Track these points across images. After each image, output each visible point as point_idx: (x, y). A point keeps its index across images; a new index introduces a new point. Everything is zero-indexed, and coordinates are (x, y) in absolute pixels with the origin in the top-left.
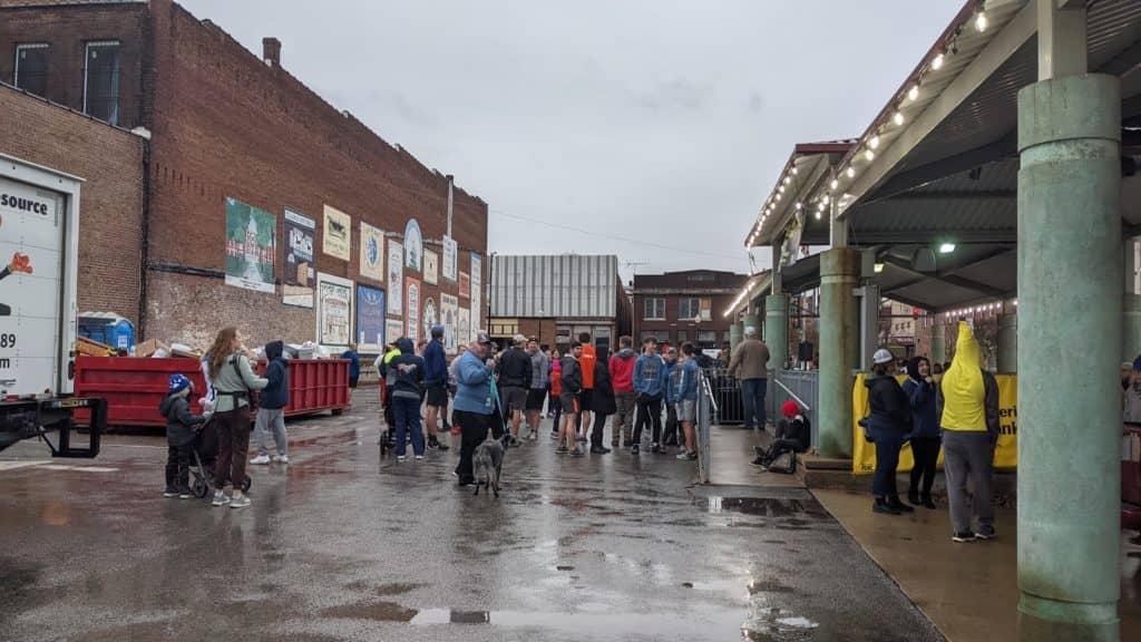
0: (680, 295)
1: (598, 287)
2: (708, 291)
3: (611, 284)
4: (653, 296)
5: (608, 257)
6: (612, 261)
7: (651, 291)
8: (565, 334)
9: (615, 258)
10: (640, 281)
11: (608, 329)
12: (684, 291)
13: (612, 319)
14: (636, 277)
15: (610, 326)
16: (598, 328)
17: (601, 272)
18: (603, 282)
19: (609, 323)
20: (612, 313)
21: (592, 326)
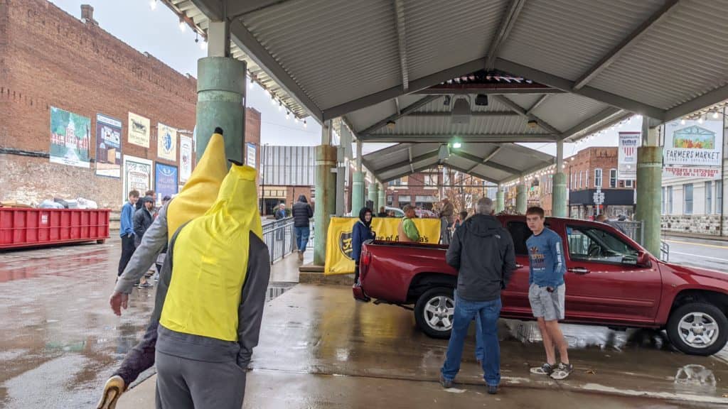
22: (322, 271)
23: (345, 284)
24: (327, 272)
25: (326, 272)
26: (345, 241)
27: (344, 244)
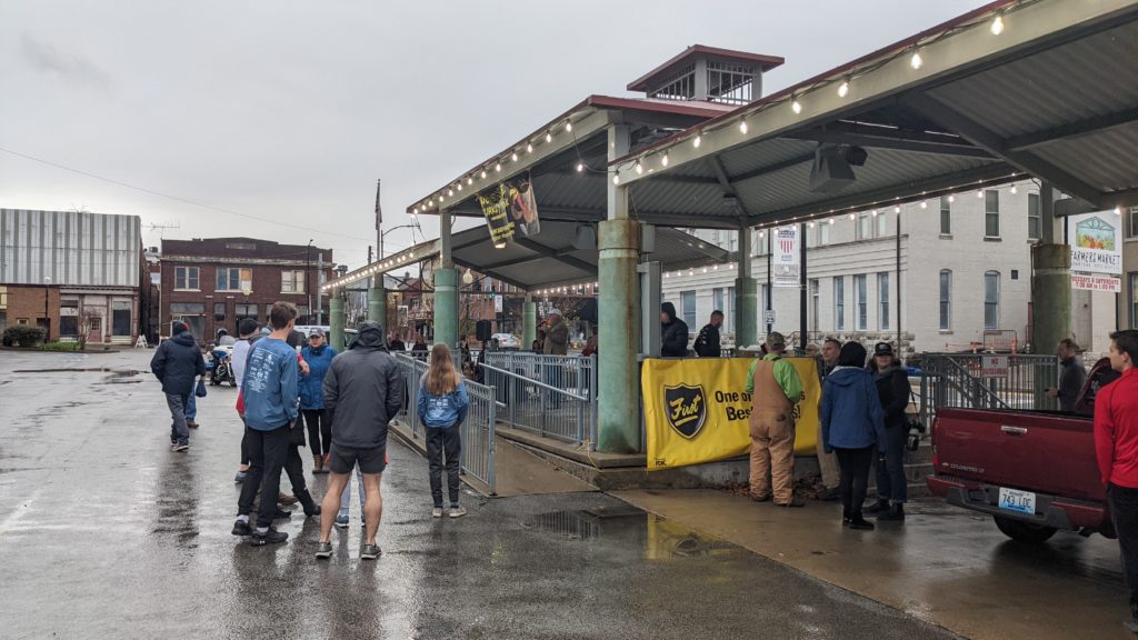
0: (219, 264)
1: (117, 250)
2: (249, 261)
3: (132, 248)
4: (186, 264)
5: (129, 217)
6: (134, 223)
7: (183, 258)
8: (74, 305)
9: (137, 219)
10: (170, 246)
11: (130, 300)
12: (222, 260)
13: (135, 289)
14: (165, 243)
15: (132, 296)
16: (116, 299)
17: (121, 233)
18: (122, 245)
19: (131, 293)
20: (134, 282)
21: (108, 296)
22: (644, 463)
23: (682, 488)
24: (651, 464)
25: (649, 466)
26: (673, 404)
27: (672, 410)
